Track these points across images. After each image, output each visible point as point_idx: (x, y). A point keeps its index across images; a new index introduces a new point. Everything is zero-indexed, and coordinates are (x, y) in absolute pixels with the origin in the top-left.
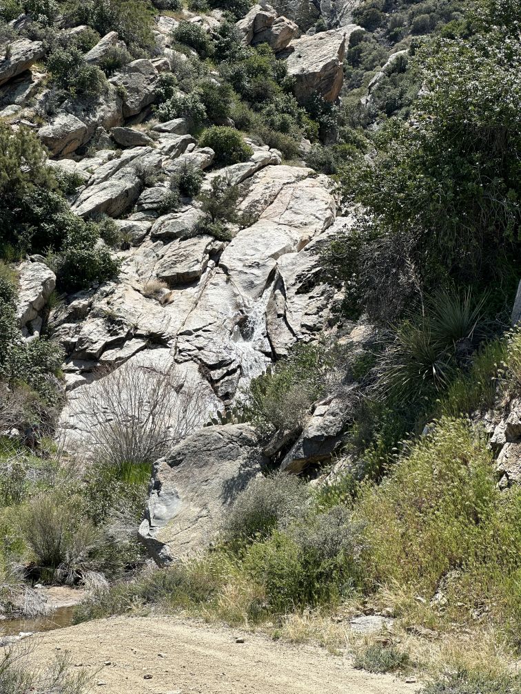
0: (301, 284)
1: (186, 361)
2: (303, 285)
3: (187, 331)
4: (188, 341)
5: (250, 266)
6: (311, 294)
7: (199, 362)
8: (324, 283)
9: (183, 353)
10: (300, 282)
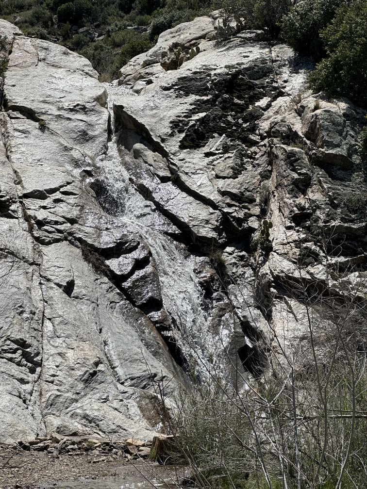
0: (183, 135)
1: (57, 241)
2: (186, 136)
3: (35, 191)
4: (44, 208)
5: (71, 110)
6: (206, 149)
7: (78, 243)
8: (221, 135)
9: (46, 227)
10: (180, 132)
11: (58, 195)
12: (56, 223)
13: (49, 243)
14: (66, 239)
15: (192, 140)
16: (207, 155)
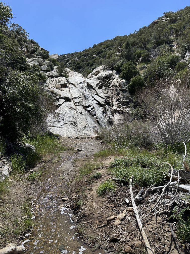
3: (75, 97)
4: (76, 100)
5: (80, 83)
7: (82, 106)
8: (104, 86)
10: (98, 86)
11: (78, 98)
12: (78, 102)
13: (77, 106)
14: (80, 105)
15: (100, 88)
16: (102, 90)
